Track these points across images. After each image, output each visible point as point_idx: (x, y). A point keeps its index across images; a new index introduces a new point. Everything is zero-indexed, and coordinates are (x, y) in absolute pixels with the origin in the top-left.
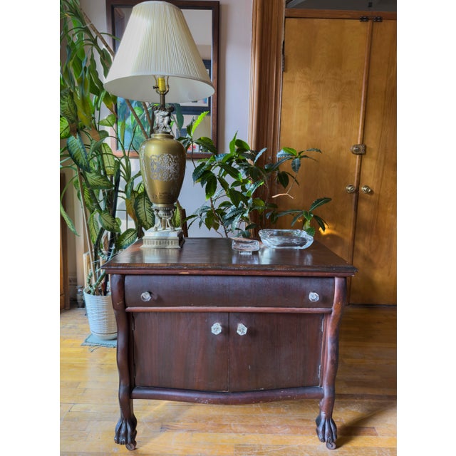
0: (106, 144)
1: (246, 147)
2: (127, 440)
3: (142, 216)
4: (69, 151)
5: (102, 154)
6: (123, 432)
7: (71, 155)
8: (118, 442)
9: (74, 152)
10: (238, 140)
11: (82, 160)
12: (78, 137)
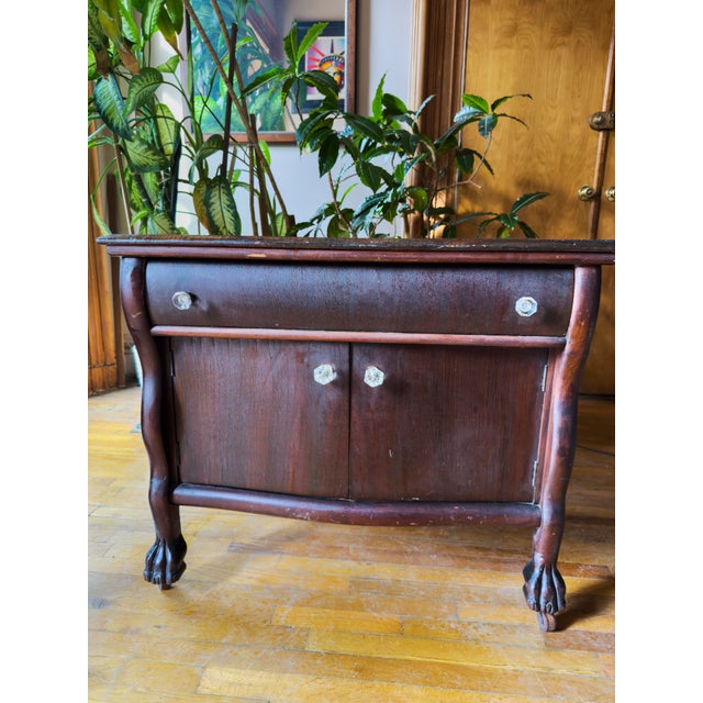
0: (165, 106)
1: (400, 107)
2: (164, 577)
3: (217, 218)
4: (98, 105)
5: (155, 117)
6: (158, 561)
7: (99, 111)
8: (149, 578)
9: (105, 107)
10: (387, 96)
11: (118, 120)
12: (109, 77)
